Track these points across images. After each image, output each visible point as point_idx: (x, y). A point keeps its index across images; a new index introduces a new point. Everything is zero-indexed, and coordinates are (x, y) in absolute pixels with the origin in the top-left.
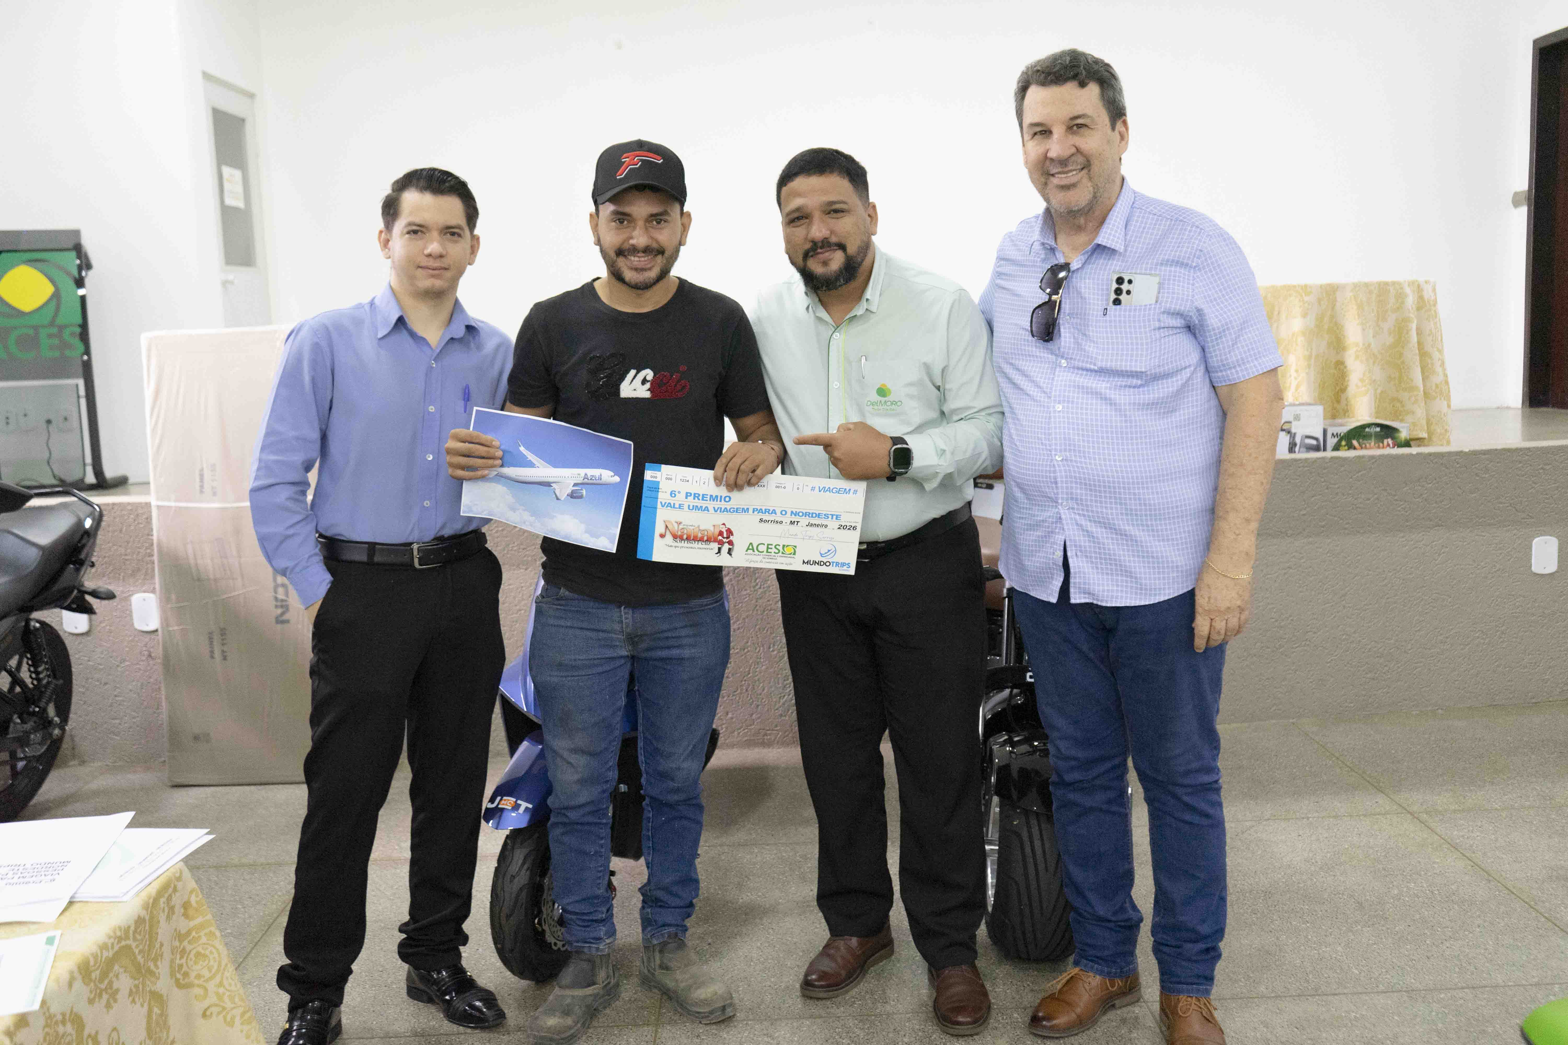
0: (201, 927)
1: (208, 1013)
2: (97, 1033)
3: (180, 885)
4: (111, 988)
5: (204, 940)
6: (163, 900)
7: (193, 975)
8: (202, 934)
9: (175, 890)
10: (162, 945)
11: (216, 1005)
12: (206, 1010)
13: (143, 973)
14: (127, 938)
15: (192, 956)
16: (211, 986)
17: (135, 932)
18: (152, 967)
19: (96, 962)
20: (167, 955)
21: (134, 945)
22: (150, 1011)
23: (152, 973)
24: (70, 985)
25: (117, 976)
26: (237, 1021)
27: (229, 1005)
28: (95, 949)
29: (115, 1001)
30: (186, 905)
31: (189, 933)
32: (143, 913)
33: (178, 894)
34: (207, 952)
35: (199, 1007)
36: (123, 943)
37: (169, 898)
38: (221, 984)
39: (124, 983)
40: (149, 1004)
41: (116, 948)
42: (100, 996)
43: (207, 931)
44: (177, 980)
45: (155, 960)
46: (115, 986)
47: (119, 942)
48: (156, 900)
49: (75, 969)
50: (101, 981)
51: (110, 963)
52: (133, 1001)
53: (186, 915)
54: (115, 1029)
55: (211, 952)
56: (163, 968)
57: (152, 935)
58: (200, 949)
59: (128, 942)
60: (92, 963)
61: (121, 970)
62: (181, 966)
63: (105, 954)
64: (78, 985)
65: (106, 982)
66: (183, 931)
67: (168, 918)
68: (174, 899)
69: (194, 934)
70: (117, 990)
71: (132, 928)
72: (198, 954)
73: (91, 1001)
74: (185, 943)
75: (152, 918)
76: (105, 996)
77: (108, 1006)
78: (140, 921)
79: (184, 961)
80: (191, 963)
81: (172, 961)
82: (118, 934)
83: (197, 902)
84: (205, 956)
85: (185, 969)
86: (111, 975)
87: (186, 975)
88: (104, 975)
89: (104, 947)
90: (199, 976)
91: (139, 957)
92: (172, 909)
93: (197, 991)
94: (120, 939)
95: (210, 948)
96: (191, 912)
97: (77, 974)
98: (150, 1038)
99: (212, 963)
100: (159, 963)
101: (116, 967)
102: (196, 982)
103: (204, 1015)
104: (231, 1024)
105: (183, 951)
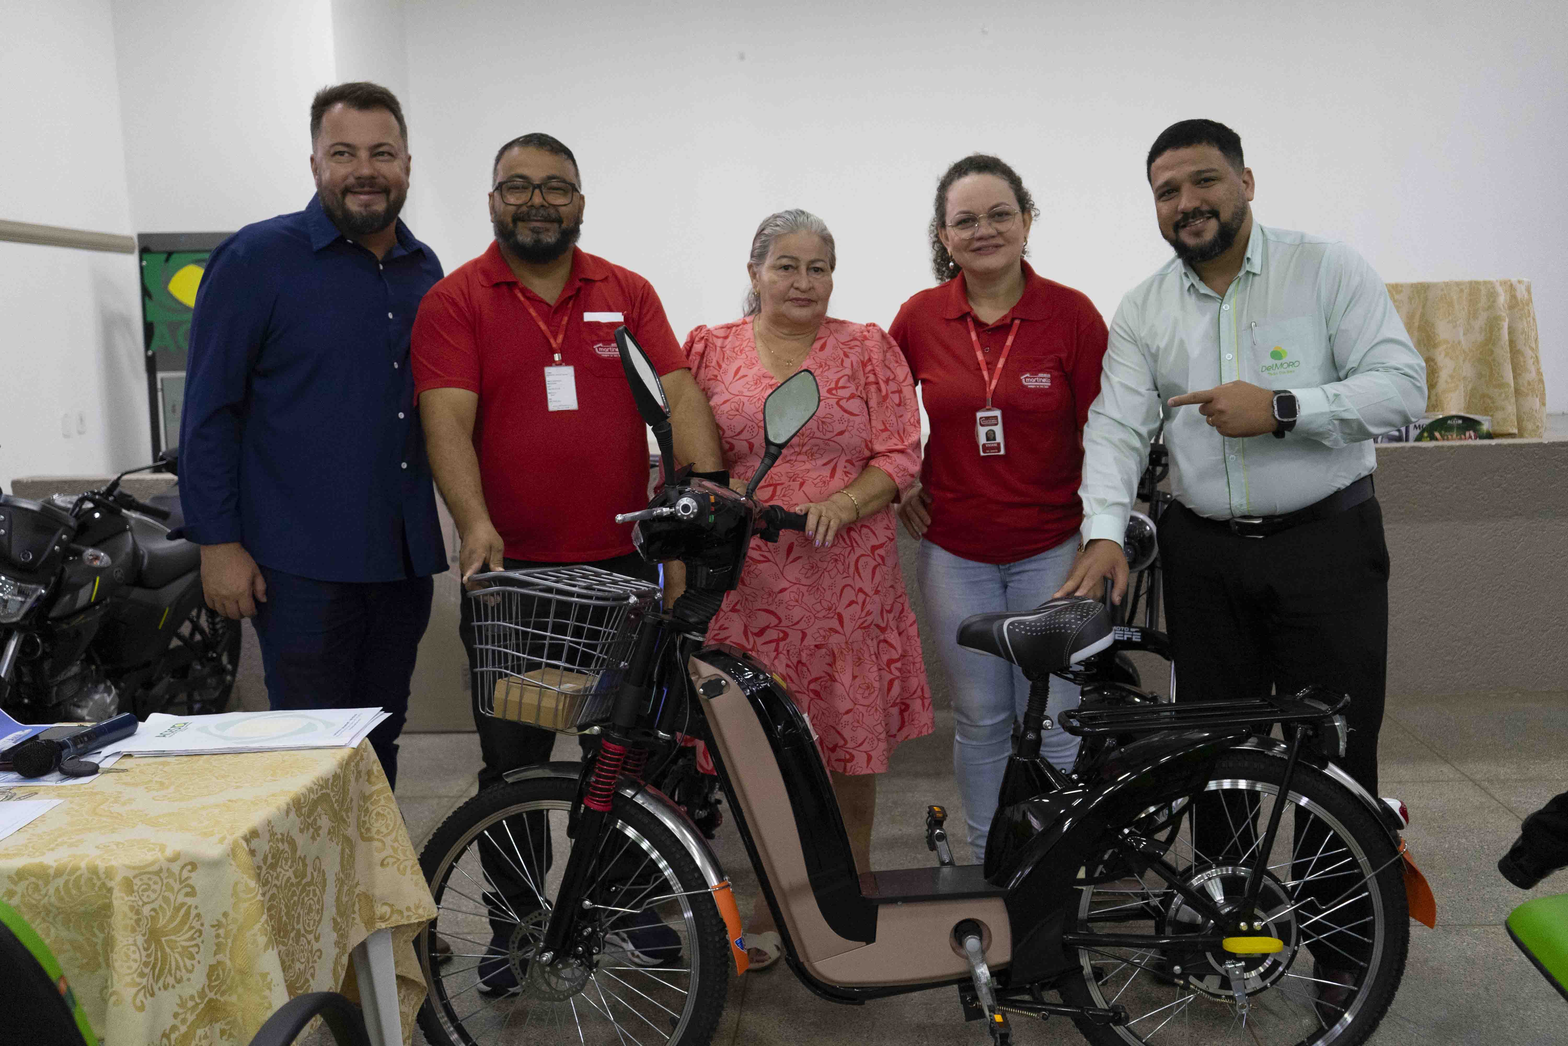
0: (381, 791)
1: (385, 863)
2: (305, 856)
3: (365, 754)
4: (316, 824)
5: (383, 802)
6: (353, 764)
7: (374, 830)
8: (382, 797)
9: (362, 759)
10: (352, 800)
11: (392, 857)
12: (384, 860)
13: (338, 819)
14: (327, 788)
15: (373, 815)
16: (388, 840)
17: (332, 784)
18: (345, 816)
19: (305, 801)
20: (355, 809)
21: (332, 794)
22: (343, 850)
23: (344, 821)
24: (287, 813)
25: (320, 816)
26: (409, 871)
27: (402, 857)
28: (304, 790)
29: (318, 835)
30: (369, 773)
31: (371, 795)
32: (339, 771)
33: (364, 762)
34: (386, 813)
35: (378, 857)
36: (324, 791)
37: (357, 765)
38: (396, 840)
39: (325, 822)
40: (342, 844)
41: (319, 794)
42: (308, 829)
43: (385, 795)
44: (361, 833)
45: (347, 811)
46: (319, 823)
47: (321, 790)
48: (348, 764)
49: (291, 803)
50: (309, 817)
51: (315, 803)
52: (331, 839)
53: (368, 781)
54: (318, 858)
55: (389, 813)
56: (352, 819)
57: (345, 791)
58: (379, 809)
59: (328, 791)
60: (302, 800)
61: (323, 812)
62: (364, 822)
63: (312, 796)
64: (293, 815)
65: (312, 818)
66: (367, 794)
67: (357, 780)
68: (361, 764)
69: (375, 797)
70: (320, 827)
71: (331, 781)
72: (378, 814)
73: (301, 831)
74: (368, 804)
75: (344, 776)
76: (311, 830)
77: (313, 838)
78: (336, 776)
79: (367, 818)
80: (373, 821)
81: (359, 817)
82: (321, 783)
83: (378, 771)
84: (383, 815)
85: (368, 825)
86: (316, 814)
87: (368, 830)
88: (311, 812)
89: (310, 790)
90: (378, 832)
91: (336, 805)
92: (359, 772)
93: (376, 844)
94: (322, 787)
95: (388, 810)
96: (373, 779)
97: (292, 807)
98: (343, 871)
99: (389, 822)
100: (349, 814)
101: (319, 809)
102: (376, 837)
103: (382, 864)
104: (403, 872)
105: (367, 810)
